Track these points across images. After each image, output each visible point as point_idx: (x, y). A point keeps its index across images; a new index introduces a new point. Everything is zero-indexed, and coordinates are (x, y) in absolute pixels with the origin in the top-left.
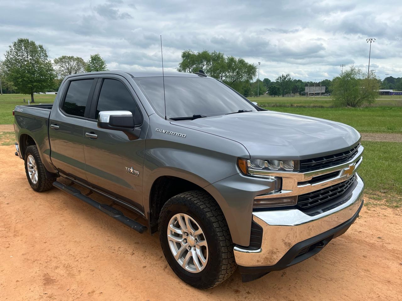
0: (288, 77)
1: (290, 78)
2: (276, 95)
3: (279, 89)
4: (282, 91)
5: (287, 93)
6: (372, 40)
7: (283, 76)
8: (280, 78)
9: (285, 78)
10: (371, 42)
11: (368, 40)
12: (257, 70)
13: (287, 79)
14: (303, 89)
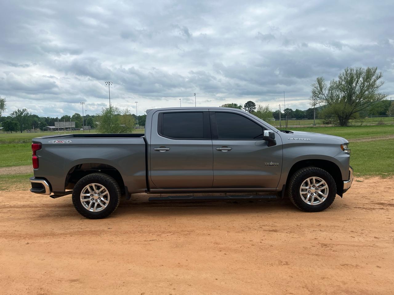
0: (26, 112)
1: (28, 113)
2: (13, 131)
3: (16, 124)
4: (20, 127)
5: (25, 129)
6: (110, 83)
7: (18, 111)
8: (16, 112)
9: (22, 113)
10: (109, 85)
11: (107, 83)
12: (5, 103)
13: (24, 114)
14: (44, 124)
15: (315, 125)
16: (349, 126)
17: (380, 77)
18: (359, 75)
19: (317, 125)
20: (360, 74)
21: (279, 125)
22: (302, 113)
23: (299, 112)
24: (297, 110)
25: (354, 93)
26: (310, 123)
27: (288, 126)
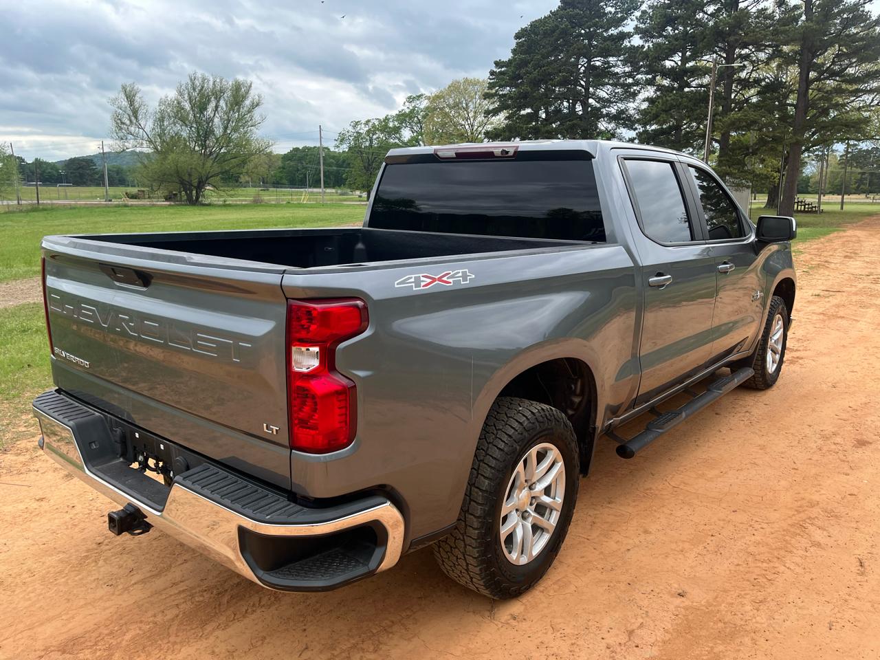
15: (110, 201)
16: (209, 205)
17: (258, 105)
18: (218, 94)
19: (115, 202)
20: (222, 91)
21: (16, 198)
22: (51, 169)
23: (45, 166)
24: (36, 159)
25: (212, 132)
26: (94, 194)
27: (40, 202)
